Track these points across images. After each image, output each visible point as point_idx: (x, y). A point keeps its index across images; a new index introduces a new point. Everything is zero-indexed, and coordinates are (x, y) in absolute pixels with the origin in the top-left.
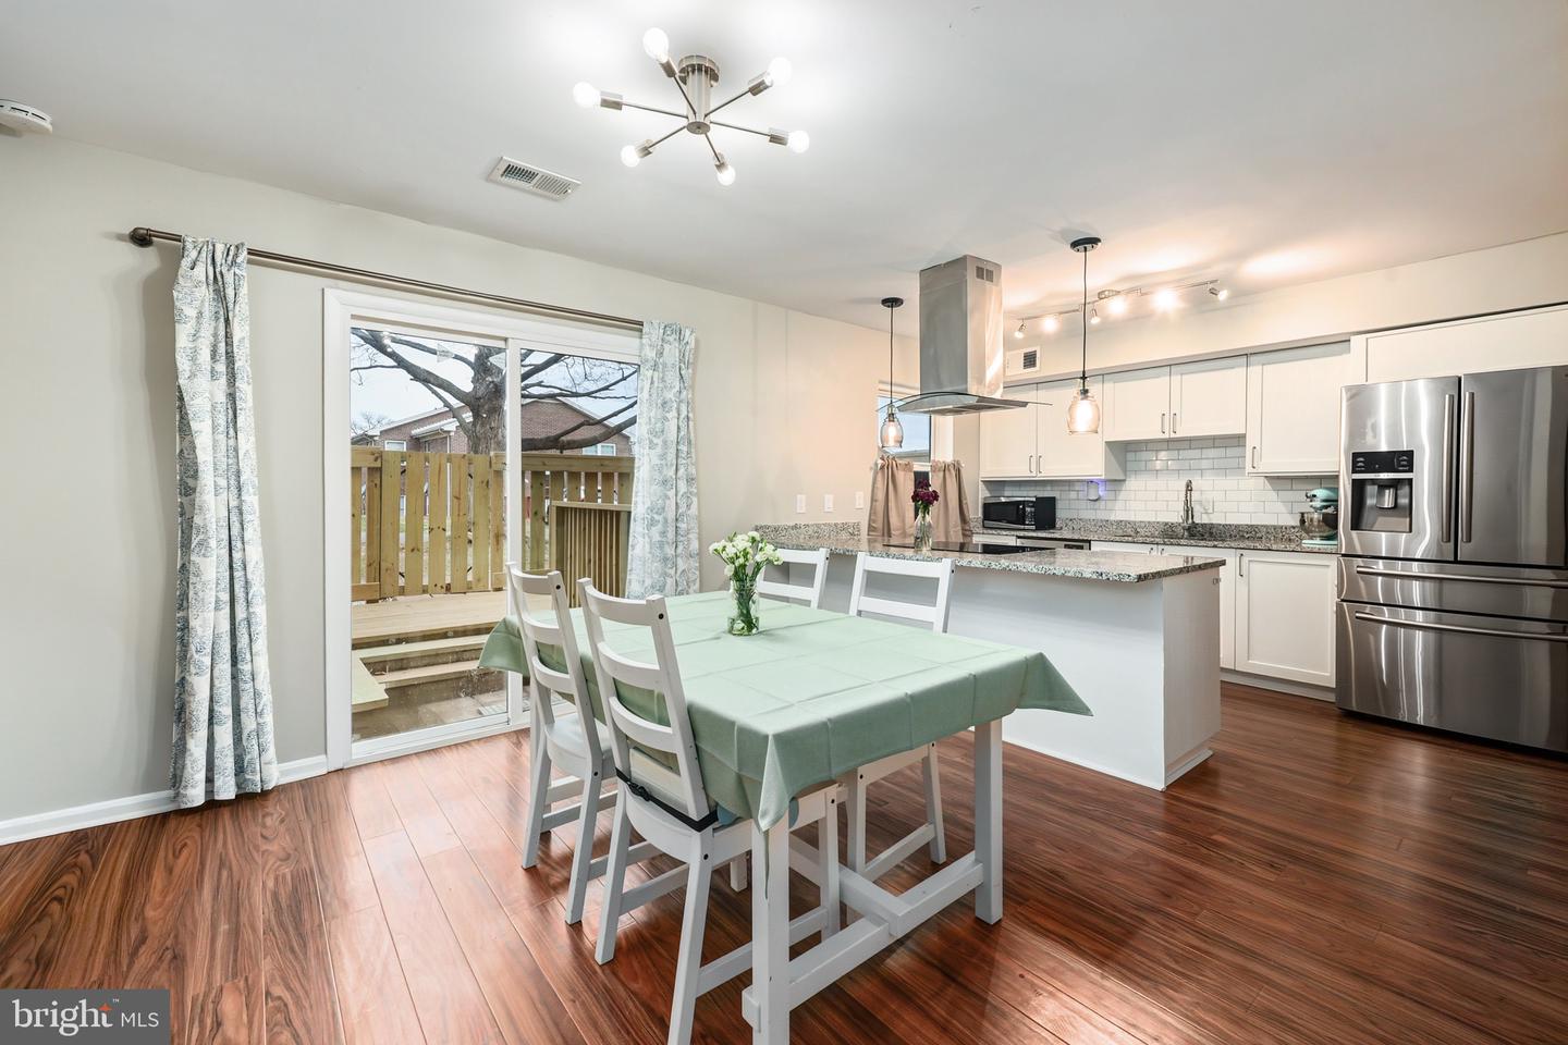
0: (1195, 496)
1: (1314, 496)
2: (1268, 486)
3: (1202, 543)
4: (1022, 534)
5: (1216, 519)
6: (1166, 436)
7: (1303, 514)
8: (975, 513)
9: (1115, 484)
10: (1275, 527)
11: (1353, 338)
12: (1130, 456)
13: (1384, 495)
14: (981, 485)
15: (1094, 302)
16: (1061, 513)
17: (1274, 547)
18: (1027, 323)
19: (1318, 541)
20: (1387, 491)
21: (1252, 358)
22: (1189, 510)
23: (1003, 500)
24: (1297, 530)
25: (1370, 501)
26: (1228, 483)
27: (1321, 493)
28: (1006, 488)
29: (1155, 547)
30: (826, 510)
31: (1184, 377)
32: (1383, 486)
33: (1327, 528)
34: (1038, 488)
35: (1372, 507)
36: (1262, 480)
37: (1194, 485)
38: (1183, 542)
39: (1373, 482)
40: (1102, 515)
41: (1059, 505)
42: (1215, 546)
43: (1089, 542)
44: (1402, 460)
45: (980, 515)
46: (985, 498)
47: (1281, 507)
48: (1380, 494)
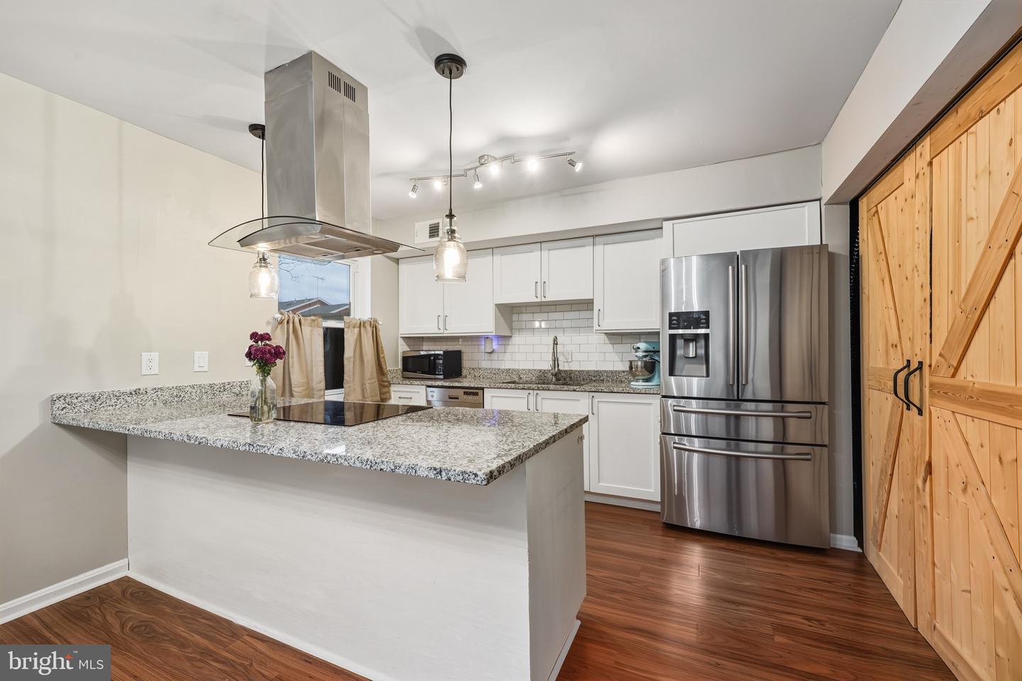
0: (560, 348)
1: (639, 348)
2: (607, 341)
3: (566, 388)
4: (430, 383)
5: (575, 367)
6: (539, 300)
7: (631, 362)
8: (393, 365)
9: (504, 339)
10: (612, 372)
11: (665, 224)
12: (515, 317)
13: (689, 347)
14: (401, 342)
15: (476, 168)
16: (466, 364)
17: (615, 390)
18: (419, 183)
19: (641, 383)
20: (691, 344)
21: (597, 239)
22: (555, 360)
23: (422, 353)
24: (626, 374)
25: (680, 352)
26: (581, 338)
27: (643, 346)
28: (424, 343)
29: (531, 392)
30: (197, 369)
31: (551, 252)
32: (689, 339)
33: (647, 373)
34: (448, 343)
35: (680, 357)
36: (603, 336)
37: (559, 341)
38: (552, 387)
39: (682, 335)
40: (496, 365)
41: (465, 357)
42: (574, 390)
43: (482, 389)
44: (701, 319)
45: (400, 366)
46: (404, 352)
47: (615, 357)
48: (686, 347)
